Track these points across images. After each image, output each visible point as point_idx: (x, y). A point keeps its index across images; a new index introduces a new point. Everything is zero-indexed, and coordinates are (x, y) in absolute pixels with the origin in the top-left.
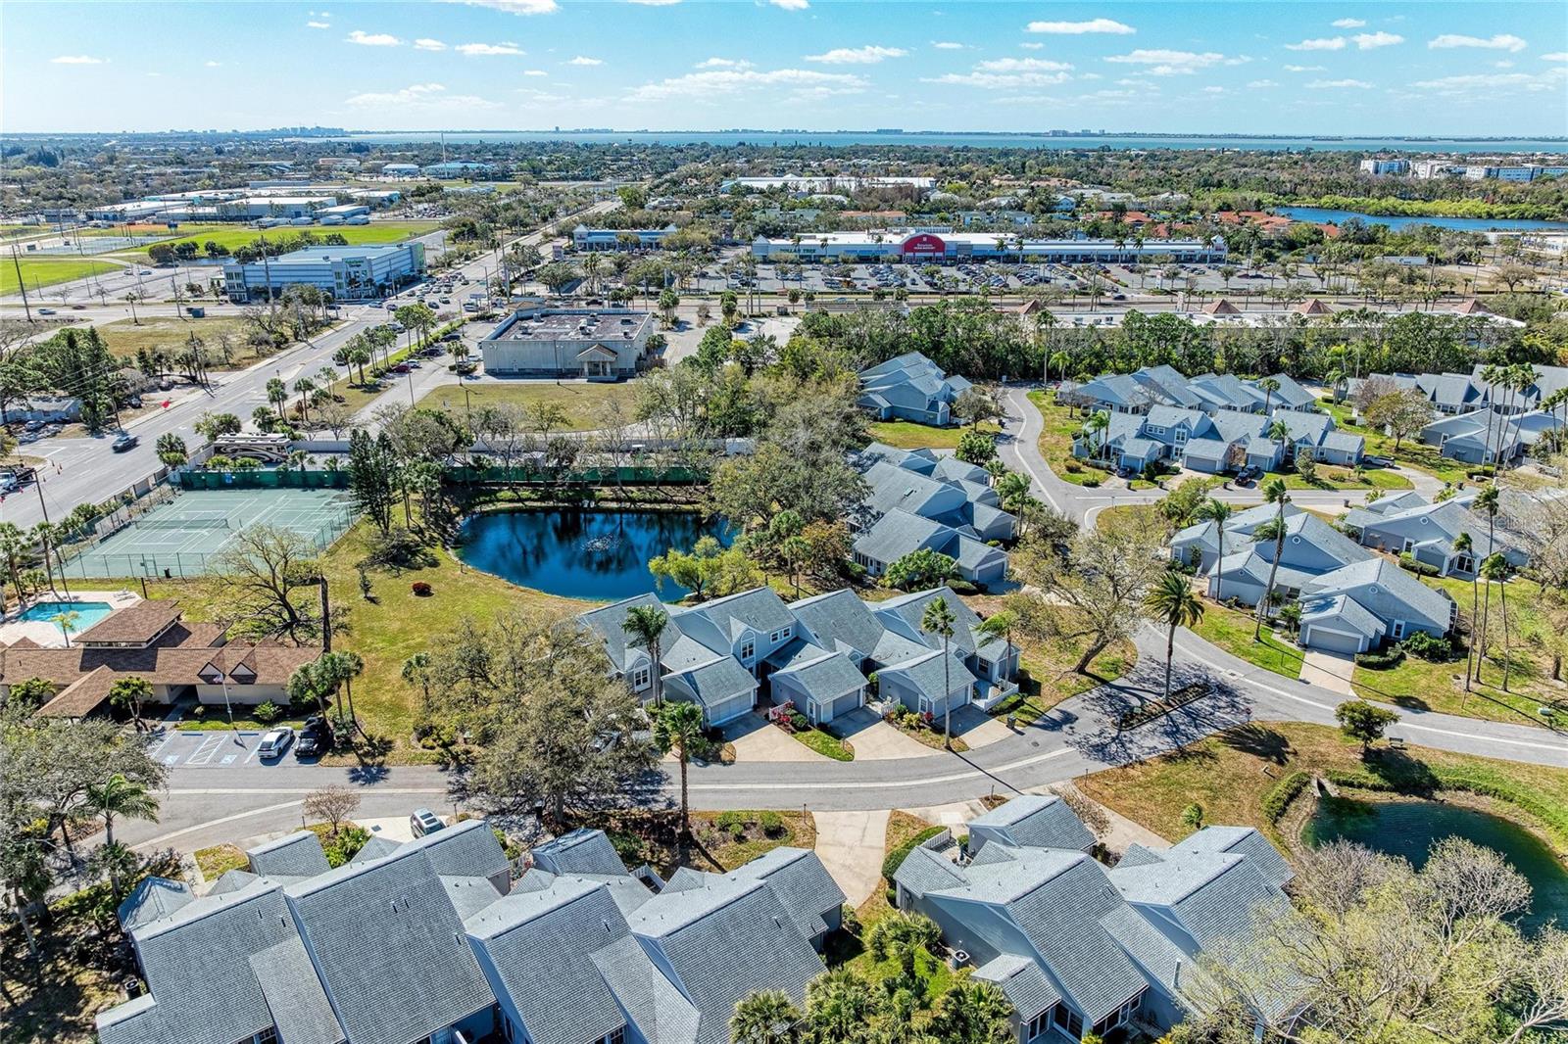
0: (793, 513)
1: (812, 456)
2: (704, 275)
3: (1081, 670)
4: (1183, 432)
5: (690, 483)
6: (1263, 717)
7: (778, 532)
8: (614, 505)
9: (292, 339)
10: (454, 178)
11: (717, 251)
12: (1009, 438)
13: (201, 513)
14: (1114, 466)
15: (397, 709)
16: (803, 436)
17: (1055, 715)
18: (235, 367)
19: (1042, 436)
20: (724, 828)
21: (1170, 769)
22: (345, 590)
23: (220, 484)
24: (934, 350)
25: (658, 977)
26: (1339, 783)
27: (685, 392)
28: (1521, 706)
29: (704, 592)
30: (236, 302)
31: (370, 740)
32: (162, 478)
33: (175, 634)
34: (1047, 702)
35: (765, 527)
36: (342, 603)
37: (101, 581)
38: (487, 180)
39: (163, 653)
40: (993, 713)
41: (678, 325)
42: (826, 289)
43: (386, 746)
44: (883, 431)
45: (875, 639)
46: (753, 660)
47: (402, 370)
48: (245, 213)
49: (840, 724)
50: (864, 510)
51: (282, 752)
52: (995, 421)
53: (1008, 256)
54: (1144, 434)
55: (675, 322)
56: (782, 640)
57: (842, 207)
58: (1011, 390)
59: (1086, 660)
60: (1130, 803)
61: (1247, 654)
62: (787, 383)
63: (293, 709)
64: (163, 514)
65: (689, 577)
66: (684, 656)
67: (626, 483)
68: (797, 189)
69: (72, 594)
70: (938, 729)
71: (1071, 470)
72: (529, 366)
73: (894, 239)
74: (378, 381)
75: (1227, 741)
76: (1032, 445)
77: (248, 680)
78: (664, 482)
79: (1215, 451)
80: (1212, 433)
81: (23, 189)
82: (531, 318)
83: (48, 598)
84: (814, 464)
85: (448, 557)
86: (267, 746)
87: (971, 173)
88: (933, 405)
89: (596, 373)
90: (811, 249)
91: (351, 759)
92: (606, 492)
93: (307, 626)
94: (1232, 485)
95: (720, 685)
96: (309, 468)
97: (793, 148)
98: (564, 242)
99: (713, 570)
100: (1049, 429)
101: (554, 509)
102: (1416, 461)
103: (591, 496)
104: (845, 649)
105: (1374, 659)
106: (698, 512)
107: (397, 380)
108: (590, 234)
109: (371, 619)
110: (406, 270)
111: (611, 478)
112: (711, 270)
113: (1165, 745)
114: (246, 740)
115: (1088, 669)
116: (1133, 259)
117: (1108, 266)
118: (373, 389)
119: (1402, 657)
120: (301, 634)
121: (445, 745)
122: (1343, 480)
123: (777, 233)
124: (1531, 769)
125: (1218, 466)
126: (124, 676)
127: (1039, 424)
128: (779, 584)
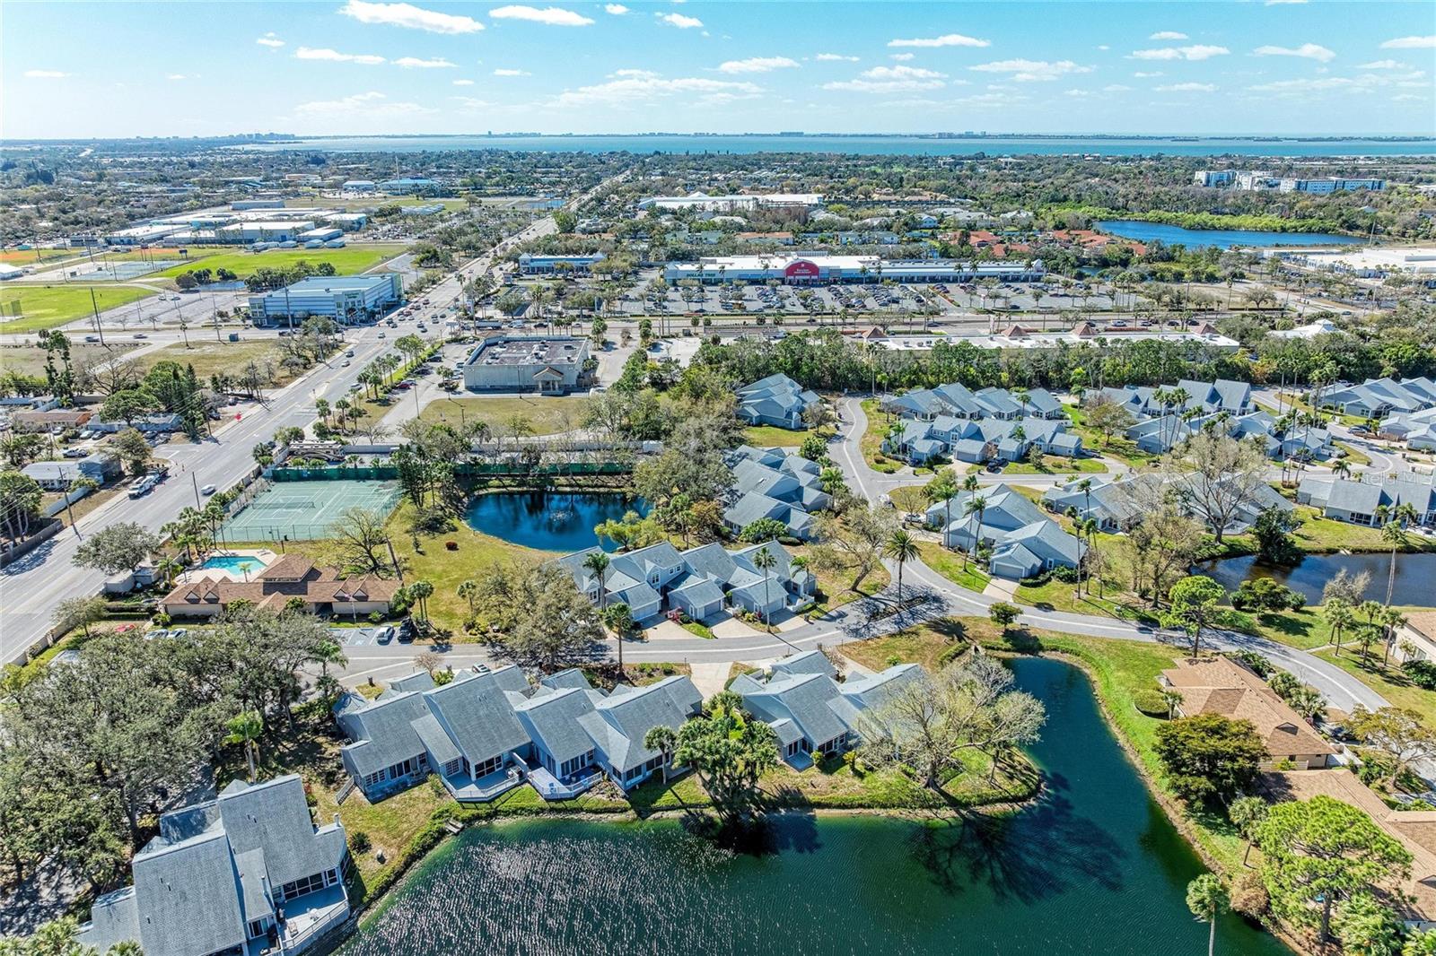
0: (686, 496)
1: (698, 456)
2: (626, 298)
3: (854, 589)
4: (956, 435)
5: (619, 474)
6: (953, 614)
7: (675, 507)
8: (568, 489)
9: (313, 360)
10: (407, 194)
11: (636, 273)
12: (840, 438)
13: (293, 498)
14: (908, 459)
15: (450, 615)
16: (694, 443)
17: (834, 614)
18: (277, 385)
19: (865, 436)
20: (642, 671)
21: (892, 640)
22: (403, 547)
23: (299, 477)
24: (794, 371)
25: (609, 727)
26: (987, 648)
27: (613, 408)
28: (1106, 607)
29: (629, 546)
30: (259, 326)
31: (439, 631)
32: (259, 473)
33: (313, 574)
34: (831, 607)
35: (668, 504)
36: (403, 555)
37: (244, 543)
38: (435, 196)
39: (310, 585)
40: (798, 613)
41: (607, 346)
42: (722, 311)
43: (448, 635)
44: (752, 434)
45: (731, 572)
46: (659, 585)
47: (404, 387)
48: (240, 237)
49: (710, 618)
50: (732, 492)
51: (390, 638)
52: (831, 425)
53: (870, 278)
54: (930, 436)
55: (605, 343)
56: (676, 573)
57: (741, 229)
58: (850, 399)
59: (857, 583)
60: (865, 657)
61: (957, 579)
62: (685, 402)
63: (392, 615)
64: (265, 499)
65: (620, 537)
66: (618, 582)
67: (575, 474)
68: (703, 209)
69: (230, 552)
70: (764, 622)
71: (878, 462)
72: (498, 383)
73: (779, 263)
74: (387, 396)
75: (928, 626)
76: (856, 444)
77: (364, 599)
78: (601, 473)
79: (975, 448)
80: (977, 435)
81: (39, 211)
82: (496, 344)
83: (216, 554)
84: (701, 462)
85: (463, 525)
86: (382, 635)
87: (855, 187)
88: (789, 415)
89: (548, 389)
90: (712, 274)
91: (430, 641)
92: (562, 480)
93: (385, 569)
94: (985, 472)
95: (639, 599)
96: (360, 466)
97: (703, 157)
98: (510, 266)
99: (635, 532)
100: (871, 430)
101: (527, 492)
102: (1117, 453)
103: (552, 483)
104: (713, 577)
105: (1030, 581)
106: (624, 493)
107: (401, 395)
108: (532, 260)
109: (423, 565)
110: (387, 294)
111: (566, 470)
112: (632, 293)
113: (893, 628)
114: (367, 633)
115: (858, 588)
116: (968, 279)
117: (948, 286)
118: (385, 403)
119: (1049, 579)
120: (381, 573)
121: (482, 633)
122: (1060, 467)
123: (685, 257)
124: (1094, 639)
125: (977, 458)
126: (291, 598)
127: (864, 428)
128: (677, 540)
